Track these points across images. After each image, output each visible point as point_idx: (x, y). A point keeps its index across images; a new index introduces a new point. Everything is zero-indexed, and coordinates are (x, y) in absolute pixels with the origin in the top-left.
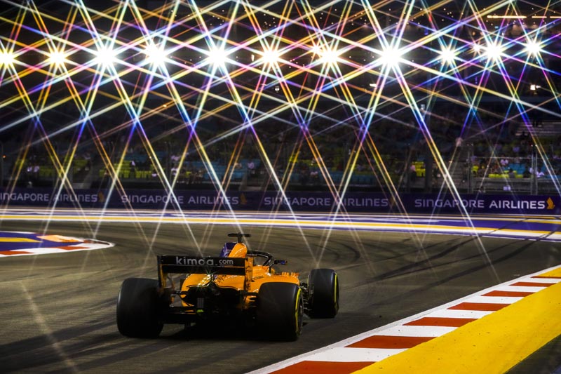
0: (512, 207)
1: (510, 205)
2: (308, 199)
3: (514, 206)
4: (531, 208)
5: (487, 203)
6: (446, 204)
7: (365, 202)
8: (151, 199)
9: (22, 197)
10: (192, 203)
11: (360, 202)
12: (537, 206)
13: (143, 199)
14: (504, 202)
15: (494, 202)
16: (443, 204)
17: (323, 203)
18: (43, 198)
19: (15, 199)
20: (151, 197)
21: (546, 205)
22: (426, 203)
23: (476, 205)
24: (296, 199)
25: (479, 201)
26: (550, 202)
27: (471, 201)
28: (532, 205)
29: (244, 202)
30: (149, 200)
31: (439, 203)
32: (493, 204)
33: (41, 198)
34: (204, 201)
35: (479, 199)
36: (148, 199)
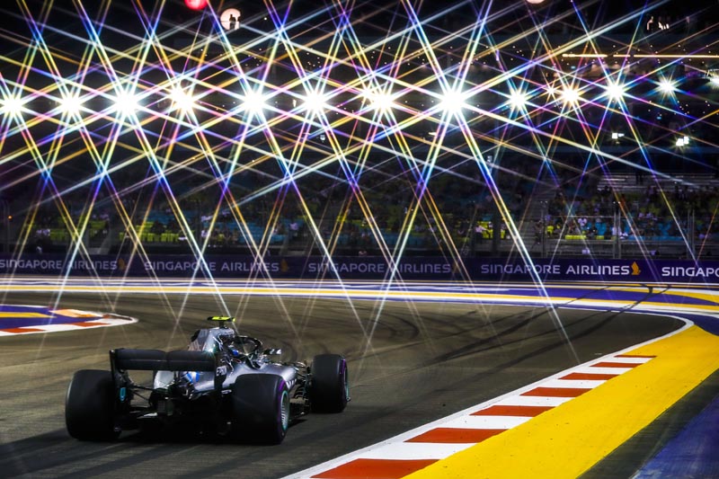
0: (592, 273)
1: (590, 271)
2: (358, 265)
3: (595, 271)
4: (614, 273)
5: (563, 269)
6: (516, 270)
7: (424, 268)
8: (179, 266)
9: (31, 265)
10: (226, 270)
11: (418, 268)
12: (621, 271)
13: (169, 266)
14: (583, 267)
15: (571, 267)
16: (514, 270)
17: (376, 269)
18: (55, 266)
19: (23, 267)
20: (179, 263)
21: (631, 270)
22: (494, 269)
23: (551, 270)
24: (344, 265)
25: (554, 266)
26: (635, 267)
27: (545, 266)
28: (614, 270)
29: (285, 269)
30: (177, 267)
31: (508, 269)
32: (571, 270)
33: (53, 265)
34: (240, 268)
35: (554, 263)
36: (175, 265)
